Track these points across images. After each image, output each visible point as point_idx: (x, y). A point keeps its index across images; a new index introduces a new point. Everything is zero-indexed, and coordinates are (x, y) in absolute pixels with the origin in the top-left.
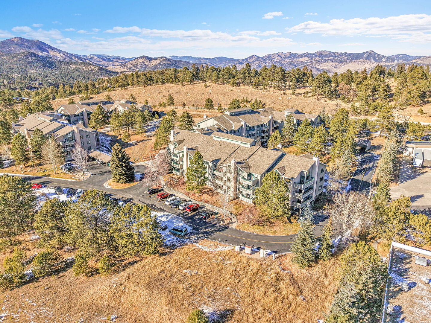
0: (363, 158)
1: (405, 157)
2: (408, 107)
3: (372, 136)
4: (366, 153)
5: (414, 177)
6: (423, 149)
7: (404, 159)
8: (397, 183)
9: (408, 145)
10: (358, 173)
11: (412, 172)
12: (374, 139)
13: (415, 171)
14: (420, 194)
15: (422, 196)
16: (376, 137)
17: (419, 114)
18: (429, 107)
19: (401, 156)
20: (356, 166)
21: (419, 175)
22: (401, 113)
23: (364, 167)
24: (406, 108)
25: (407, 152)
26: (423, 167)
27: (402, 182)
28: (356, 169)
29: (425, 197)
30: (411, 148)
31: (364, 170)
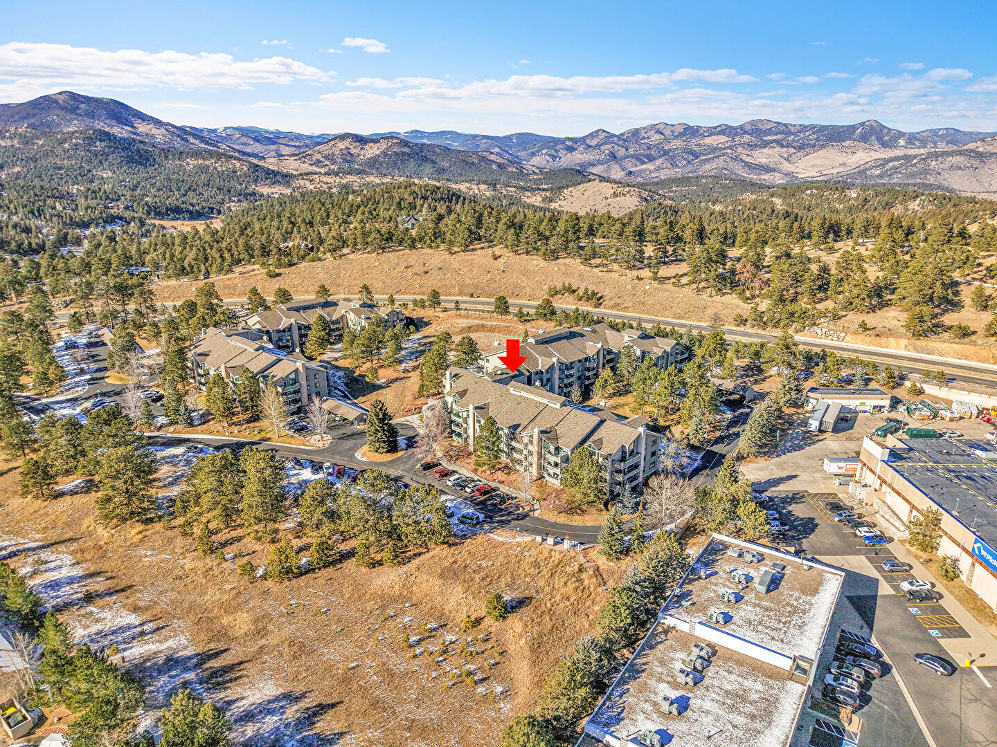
0: (735, 417)
1: (806, 412)
2: (851, 313)
3: (766, 375)
4: (743, 407)
5: (801, 448)
6: (830, 402)
7: (802, 416)
8: (769, 457)
9: (810, 394)
10: (719, 440)
11: (803, 439)
12: (767, 380)
13: (808, 438)
14: (794, 474)
15: (795, 476)
16: (771, 376)
17: (860, 330)
18: (887, 315)
19: (799, 411)
20: (719, 430)
21: (810, 445)
22: (832, 327)
23: (731, 432)
24: (845, 316)
25: (810, 405)
26: (821, 431)
27: (777, 456)
28: (718, 434)
29: (798, 478)
30: (815, 399)
31: (728, 437)
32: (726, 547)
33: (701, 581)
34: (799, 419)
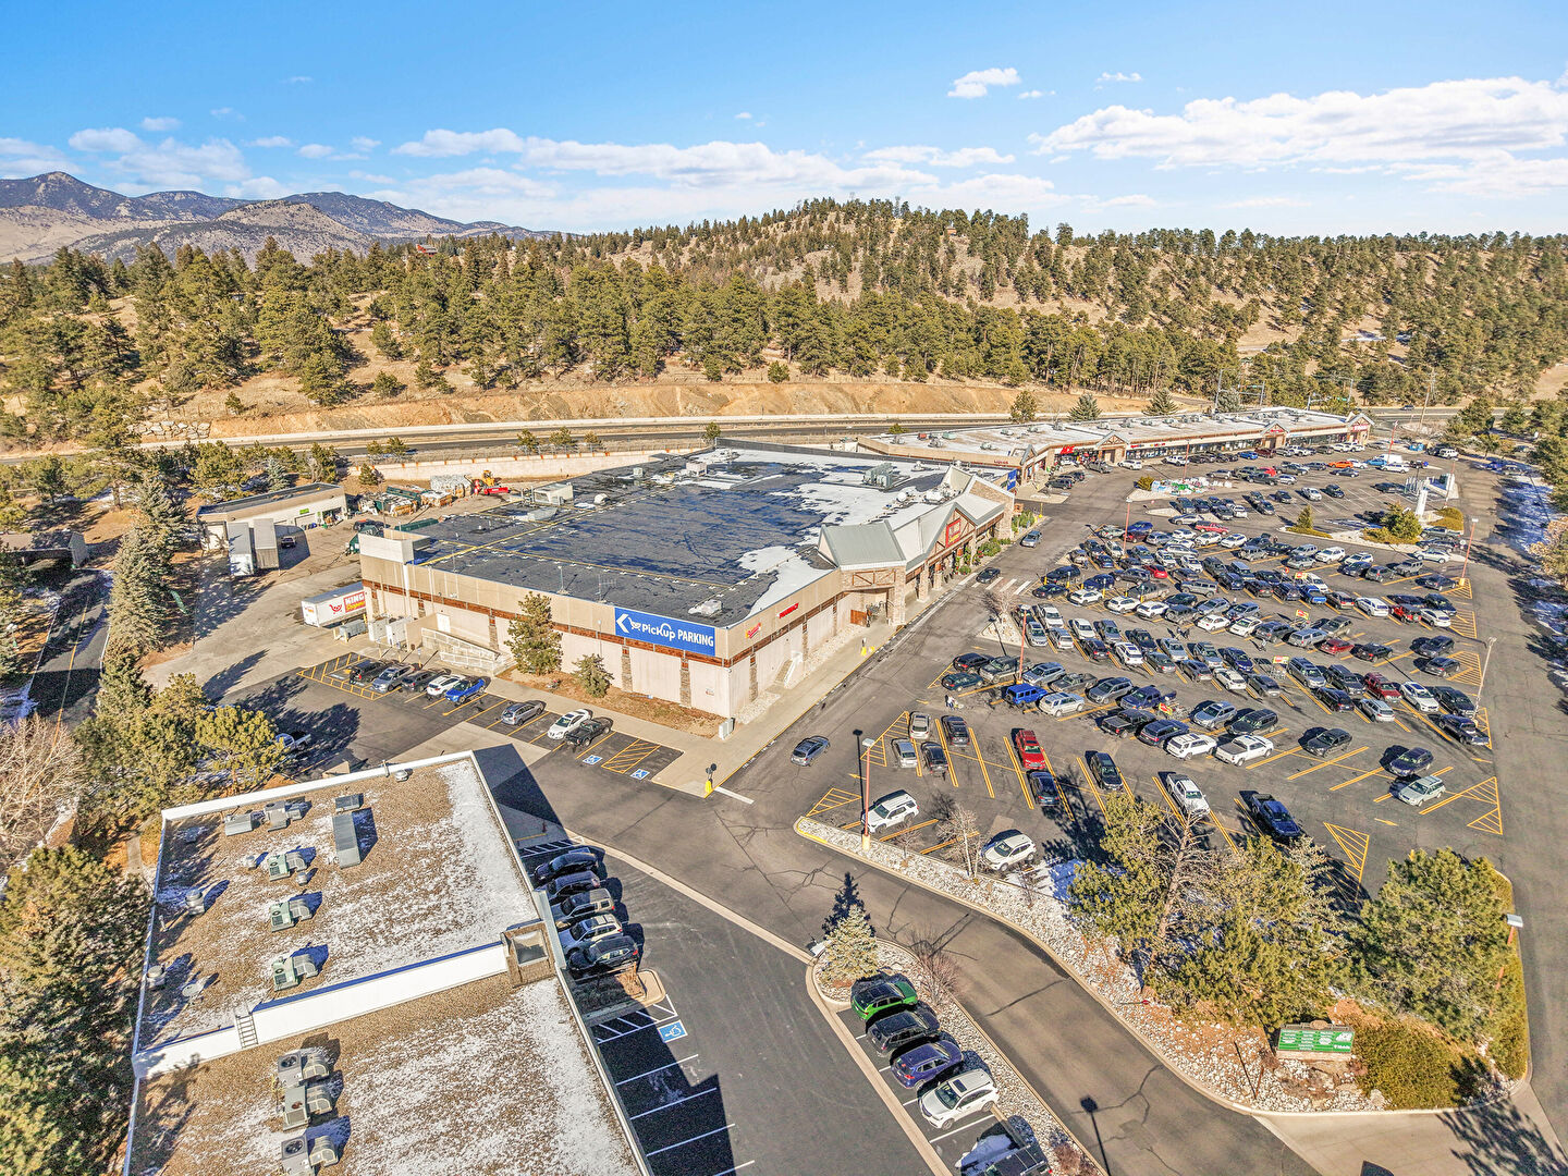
0: (67, 596)
1: (211, 554)
2: (198, 391)
3: (92, 513)
4: (76, 575)
5: (239, 609)
6: (251, 522)
7: (206, 562)
8: (186, 641)
9: (204, 517)
10: (53, 649)
11: (234, 595)
12: (100, 521)
13: (240, 590)
14: (257, 651)
15: (262, 654)
16: (104, 513)
17: (232, 412)
18: (260, 385)
19: (198, 554)
20: (44, 630)
21: (252, 599)
22: (177, 417)
23: (74, 623)
24: (192, 398)
25: (212, 538)
26: (260, 572)
27: (204, 635)
28: (44, 638)
29: (269, 655)
30: (217, 524)
31: (74, 634)
32: (212, 824)
33: (198, 921)
34: (203, 567)
